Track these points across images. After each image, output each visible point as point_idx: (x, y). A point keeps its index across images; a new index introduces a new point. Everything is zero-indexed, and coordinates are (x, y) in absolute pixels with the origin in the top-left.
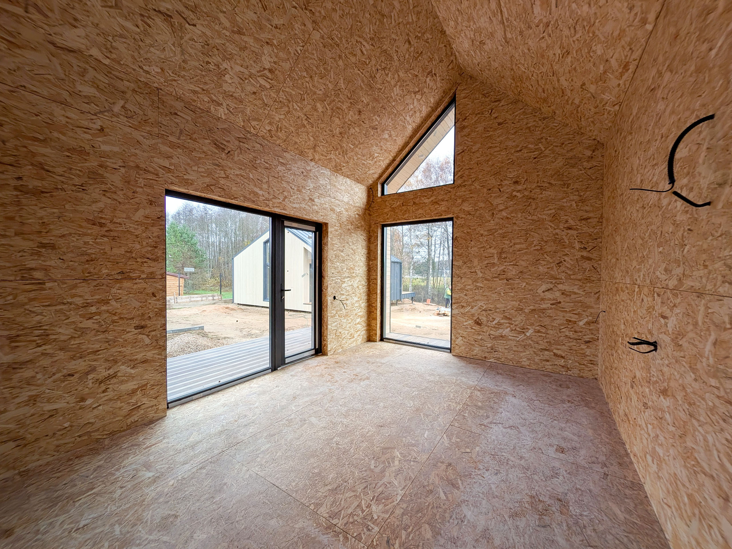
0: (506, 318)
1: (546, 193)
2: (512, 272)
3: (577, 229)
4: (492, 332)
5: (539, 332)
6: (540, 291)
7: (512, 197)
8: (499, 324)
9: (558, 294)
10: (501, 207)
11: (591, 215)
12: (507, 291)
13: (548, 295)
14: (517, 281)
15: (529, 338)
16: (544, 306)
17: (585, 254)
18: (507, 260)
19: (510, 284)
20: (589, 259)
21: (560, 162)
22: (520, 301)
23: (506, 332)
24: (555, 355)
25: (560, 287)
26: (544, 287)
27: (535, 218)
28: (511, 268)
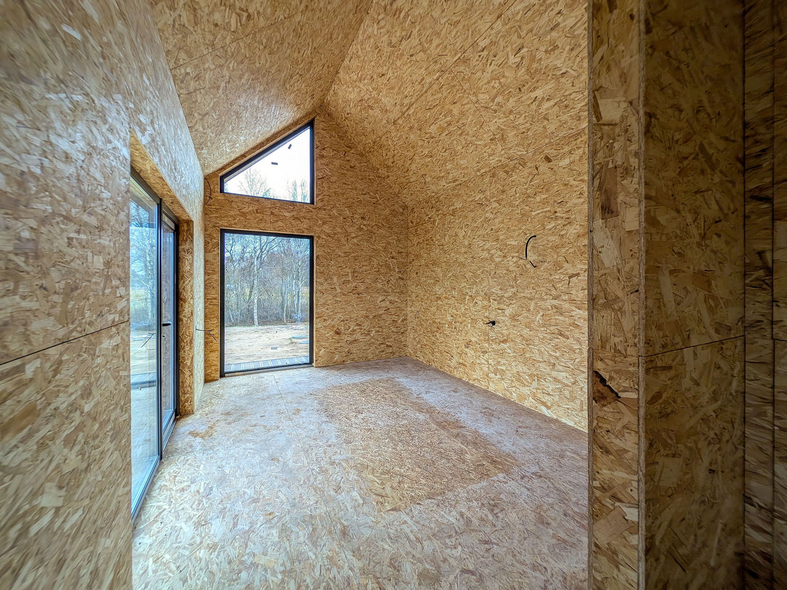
0: (358, 325)
1: (381, 231)
2: (362, 288)
3: (396, 259)
4: (349, 339)
5: (378, 331)
6: (378, 302)
7: (360, 229)
8: (354, 331)
9: (388, 303)
10: (353, 235)
11: (403, 250)
12: (359, 303)
13: (383, 304)
14: (365, 295)
15: (373, 337)
16: (381, 312)
17: (400, 275)
18: (358, 278)
19: (361, 297)
20: (402, 279)
21: (387, 212)
22: (367, 310)
23: (358, 336)
24: (387, 346)
25: (389, 297)
26: (381, 298)
27: (375, 247)
28: (360, 284)
